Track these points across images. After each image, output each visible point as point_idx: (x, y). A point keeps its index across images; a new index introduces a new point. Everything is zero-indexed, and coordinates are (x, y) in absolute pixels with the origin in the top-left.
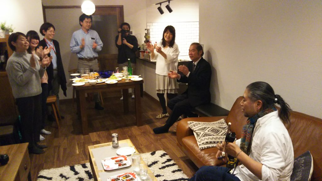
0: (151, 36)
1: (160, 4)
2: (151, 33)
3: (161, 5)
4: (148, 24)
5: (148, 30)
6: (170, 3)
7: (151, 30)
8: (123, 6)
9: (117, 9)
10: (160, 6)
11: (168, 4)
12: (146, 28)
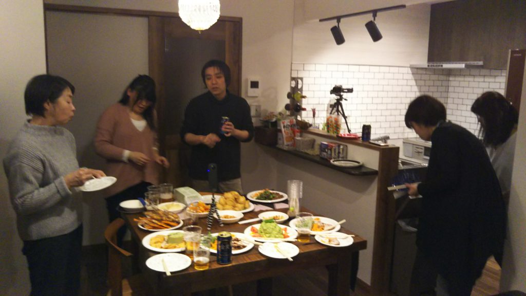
1: (338, 18)
3: (339, 21)
8: (241, 19)
9: (228, 24)
10: (336, 25)
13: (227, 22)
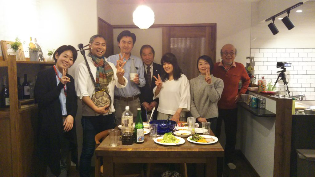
0: (255, 68)
1: (273, 18)
2: (256, 64)
3: (274, 20)
4: (252, 51)
5: (251, 58)
7: (255, 60)
8: (216, 24)
9: (207, 28)
10: (272, 22)
12: (249, 56)
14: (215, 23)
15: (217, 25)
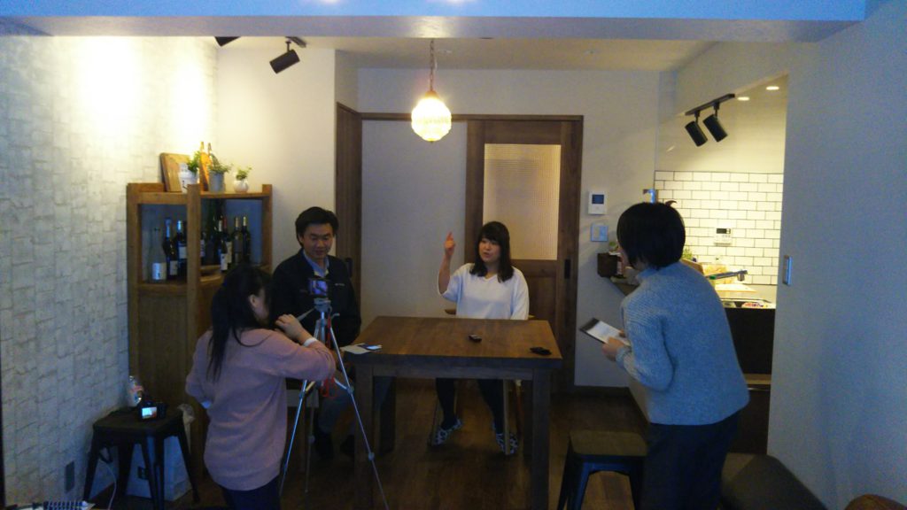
1: (697, 112)
3: (697, 116)
4: (659, 175)
6: (719, 111)
7: (665, 195)
8: (582, 117)
9: (564, 125)
10: (695, 120)
11: (714, 112)
13: (563, 123)
14: (580, 114)
15: (585, 119)
